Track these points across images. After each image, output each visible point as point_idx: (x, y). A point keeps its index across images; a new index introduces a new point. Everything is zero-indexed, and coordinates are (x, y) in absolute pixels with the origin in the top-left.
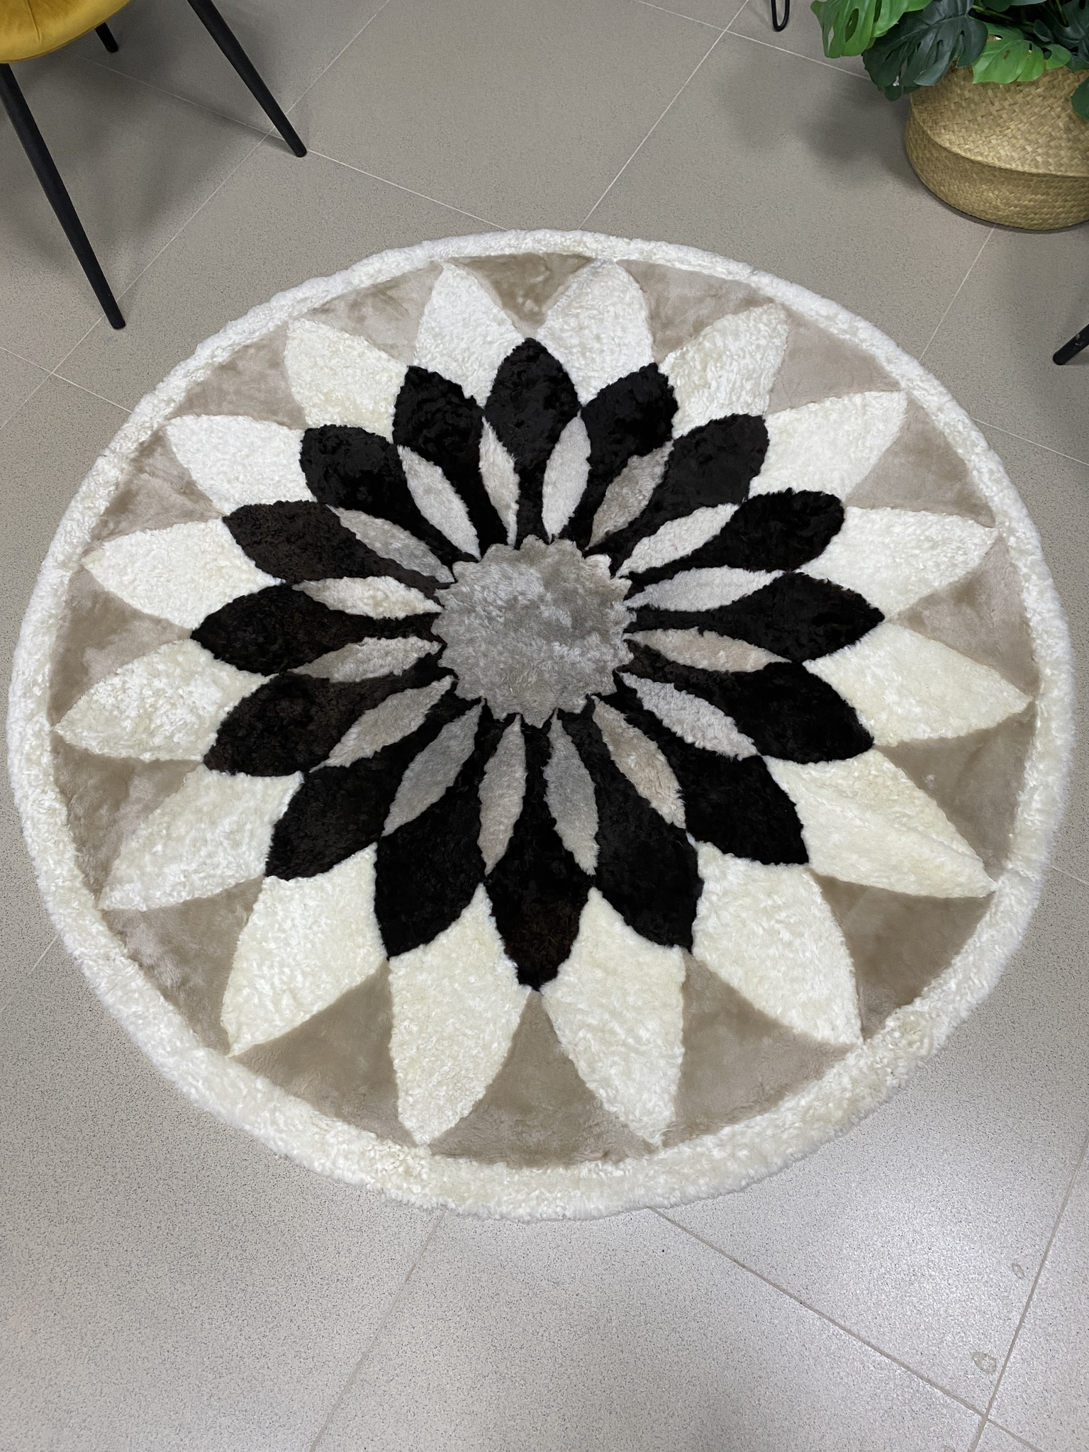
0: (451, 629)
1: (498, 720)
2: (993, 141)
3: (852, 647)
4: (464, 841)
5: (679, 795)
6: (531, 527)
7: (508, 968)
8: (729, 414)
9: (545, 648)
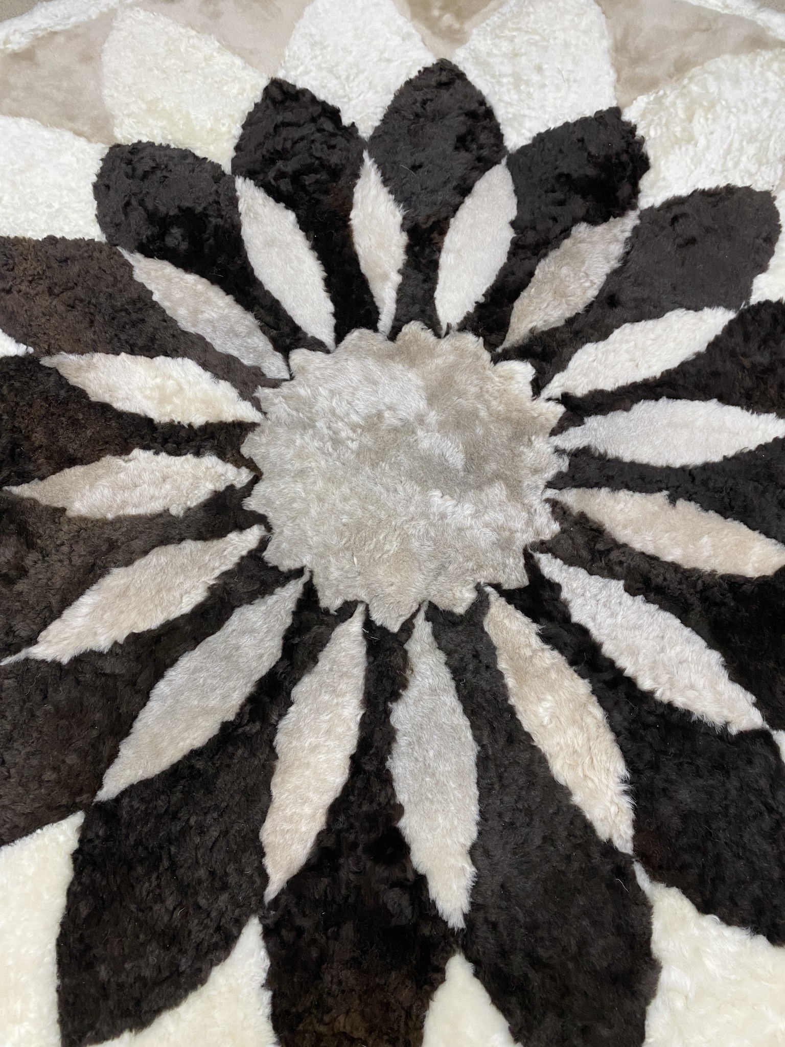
0: (273, 451)
1: (326, 611)
4: (236, 827)
5: (625, 787)
6: (416, 309)
8: (723, 184)
9: (417, 498)
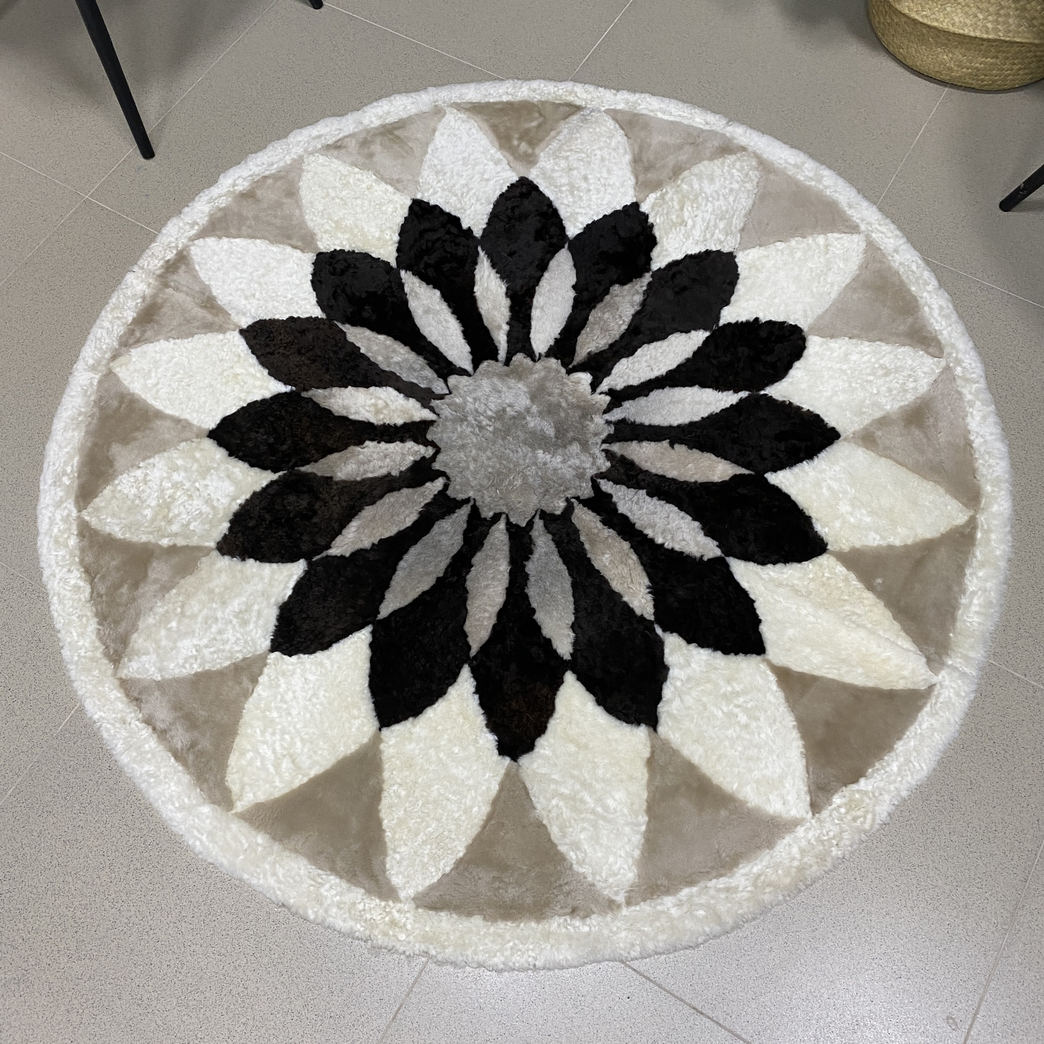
0: (445, 435)
1: (485, 519)
2: (949, 9)
3: (810, 462)
5: (648, 590)
6: (520, 345)
7: (489, 740)
8: (703, 250)
9: (530, 455)
